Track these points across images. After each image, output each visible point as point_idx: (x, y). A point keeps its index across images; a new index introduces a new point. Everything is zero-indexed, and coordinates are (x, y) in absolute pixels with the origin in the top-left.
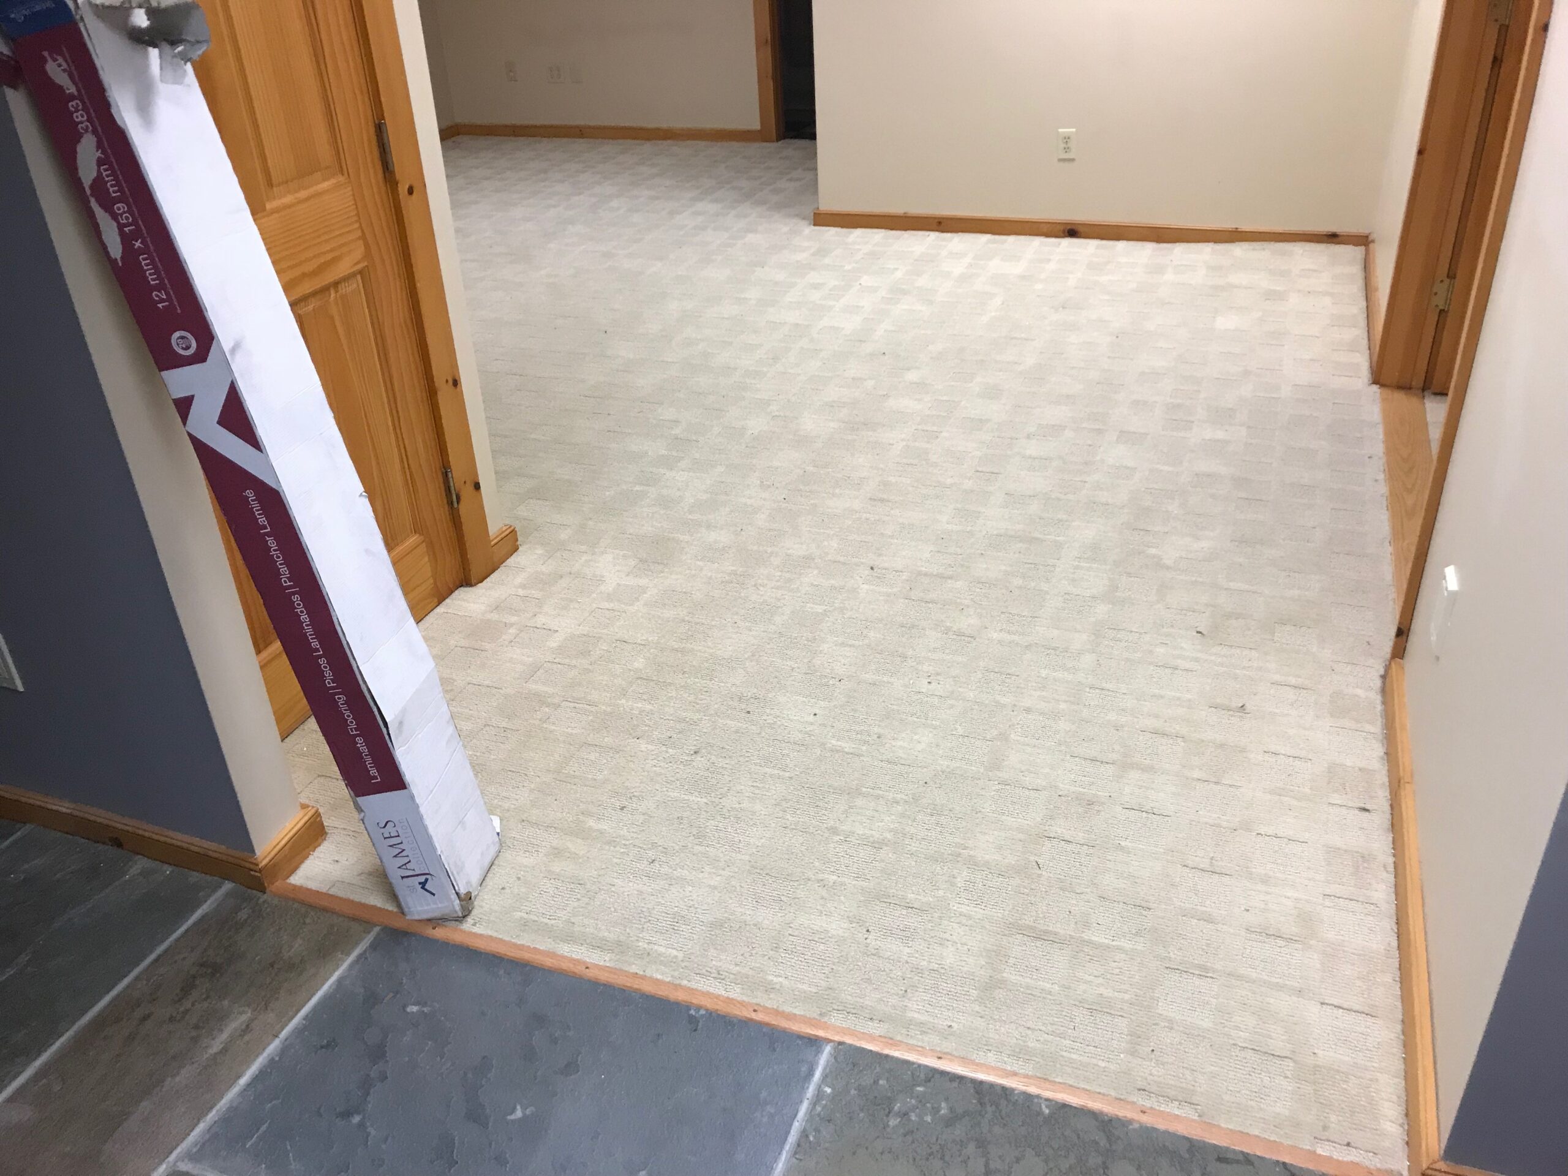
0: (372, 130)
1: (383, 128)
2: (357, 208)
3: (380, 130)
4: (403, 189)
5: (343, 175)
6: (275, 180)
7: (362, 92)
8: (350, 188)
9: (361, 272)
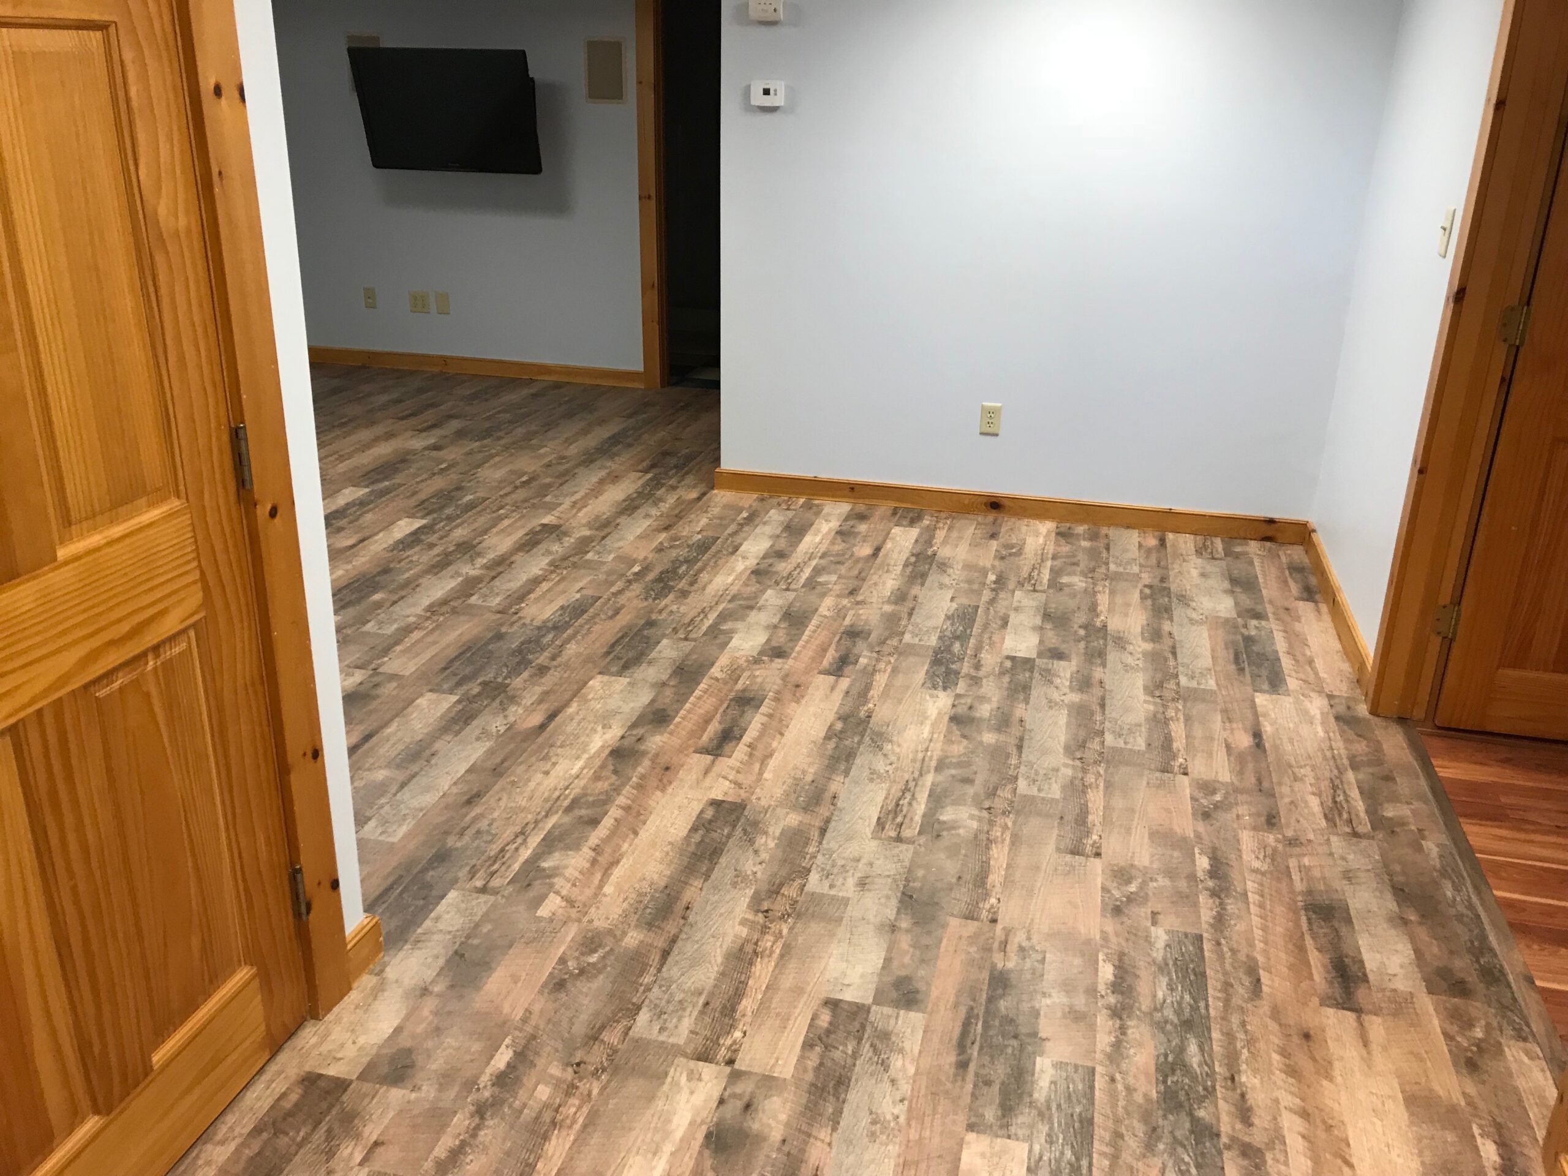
0: (225, 437)
1: (241, 434)
2: (196, 542)
3: (237, 435)
4: (263, 511)
5: (179, 497)
6: (74, 515)
7: (214, 385)
8: (189, 516)
9: (194, 625)
